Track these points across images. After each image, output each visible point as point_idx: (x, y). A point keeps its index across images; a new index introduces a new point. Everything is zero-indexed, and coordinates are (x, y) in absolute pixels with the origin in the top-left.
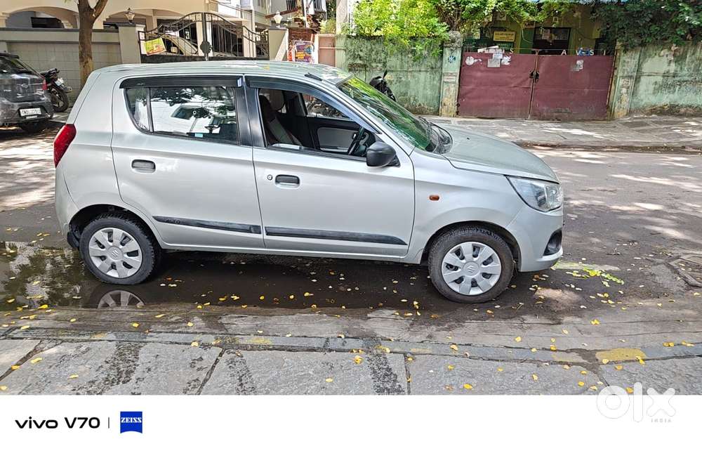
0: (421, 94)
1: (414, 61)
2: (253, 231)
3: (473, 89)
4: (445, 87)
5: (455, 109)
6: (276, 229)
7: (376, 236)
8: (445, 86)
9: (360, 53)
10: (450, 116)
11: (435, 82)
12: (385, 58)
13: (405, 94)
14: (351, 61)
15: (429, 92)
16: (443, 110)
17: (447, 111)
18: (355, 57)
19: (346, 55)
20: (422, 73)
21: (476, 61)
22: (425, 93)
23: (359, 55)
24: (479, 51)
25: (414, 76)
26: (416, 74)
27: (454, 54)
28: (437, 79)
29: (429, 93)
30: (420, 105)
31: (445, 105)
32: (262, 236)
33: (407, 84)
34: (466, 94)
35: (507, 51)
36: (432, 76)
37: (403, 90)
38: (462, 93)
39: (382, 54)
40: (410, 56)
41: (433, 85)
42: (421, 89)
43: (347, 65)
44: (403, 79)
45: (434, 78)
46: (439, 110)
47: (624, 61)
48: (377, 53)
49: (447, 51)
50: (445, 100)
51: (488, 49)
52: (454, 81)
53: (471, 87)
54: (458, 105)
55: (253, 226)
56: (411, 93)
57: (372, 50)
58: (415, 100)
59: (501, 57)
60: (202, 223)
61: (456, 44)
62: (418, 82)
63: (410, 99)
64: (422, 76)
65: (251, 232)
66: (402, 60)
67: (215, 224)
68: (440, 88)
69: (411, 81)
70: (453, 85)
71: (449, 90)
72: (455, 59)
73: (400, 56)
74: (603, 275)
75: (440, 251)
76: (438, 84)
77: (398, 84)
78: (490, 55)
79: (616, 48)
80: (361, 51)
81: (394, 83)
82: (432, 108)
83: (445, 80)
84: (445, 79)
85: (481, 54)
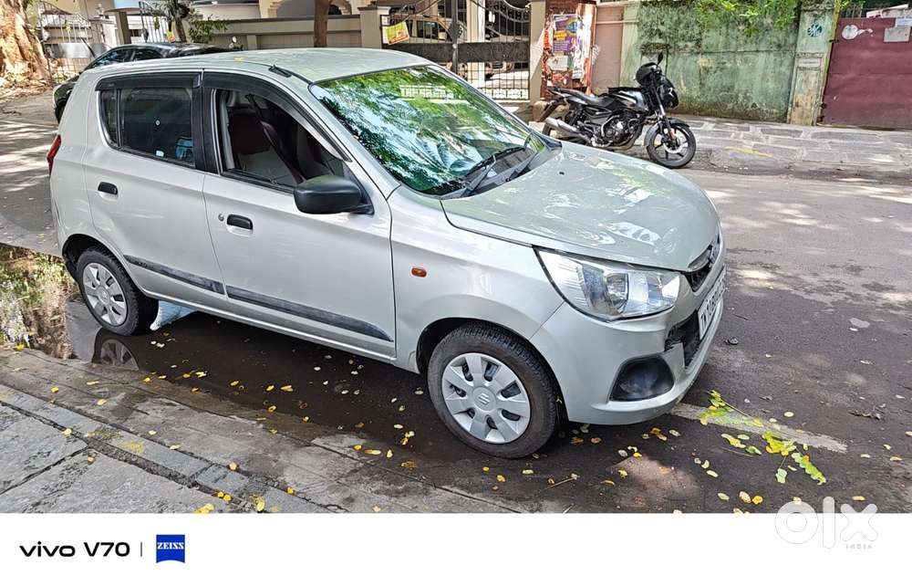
0: (756, 89)
1: (748, 36)
2: (215, 289)
3: (853, 79)
4: (800, 76)
5: (816, 112)
6: (237, 291)
7: (349, 319)
8: (801, 74)
9: (661, 27)
10: (807, 124)
11: (783, 69)
12: (700, 33)
13: (730, 88)
14: (645, 40)
15: (771, 85)
16: (794, 114)
17: (801, 116)
18: (652, 33)
19: (639, 31)
20: (761, 55)
21: (861, 31)
22: (765, 85)
23: (658, 30)
24: (870, 14)
25: (746, 61)
26: (751, 56)
27: (820, 22)
28: (787, 63)
29: (771, 87)
30: (754, 105)
31: (797, 105)
32: (225, 297)
33: (734, 73)
34: (838, 88)
36: (778, 59)
37: (726, 82)
38: (833, 85)
39: (696, 27)
41: (780, 73)
42: (758, 79)
43: (639, 46)
44: (728, 65)
45: (782, 62)
46: (786, 113)
48: (687, 26)
49: (807, 18)
50: (798, 97)
51: (887, 11)
52: (817, 65)
53: (850, 75)
54: (824, 106)
55: (215, 282)
56: (740, 86)
57: (679, 22)
58: (746, 97)
60: (165, 269)
61: (823, 6)
62: (753, 69)
63: (737, 97)
64: (761, 59)
65: (212, 290)
66: (727, 34)
67: (177, 274)
68: (791, 79)
69: (742, 67)
70: (814, 73)
71: (806, 81)
72: (821, 29)
73: (724, 29)
74: (796, 456)
75: (437, 359)
76: (788, 73)
77: (718, 72)
78: (891, 22)
80: (662, 24)
81: (712, 71)
82: (775, 110)
83: (800, 66)
84: (801, 63)
85: (873, 19)
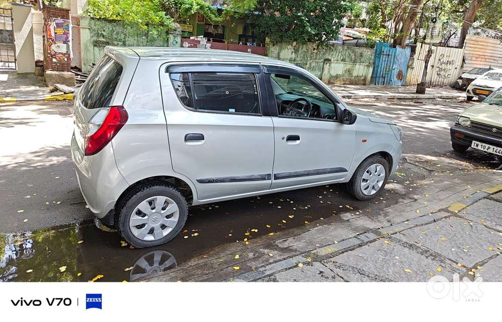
1: (148, 42)
9: (103, 32)
12: (124, 38)
14: (95, 38)
18: (98, 35)
19: (91, 33)
21: (190, 45)
23: (101, 34)
24: (191, 38)
27: (176, 39)
35: (209, 40)
39: (122, 35)
40: (144, 38)
43: (92, 41)
47: (272, 51)
48: (117, 34)
49: (171, 36)
51: (197, 37)
57: (113, 31)
59: (205, 43)
61: (177, 32)
66: (138, 41)
72: (177, 42)
73: (136, 38)
78: (199, 42)
79: (266, 42)
80: (104, 31)
85: (193, 40)
